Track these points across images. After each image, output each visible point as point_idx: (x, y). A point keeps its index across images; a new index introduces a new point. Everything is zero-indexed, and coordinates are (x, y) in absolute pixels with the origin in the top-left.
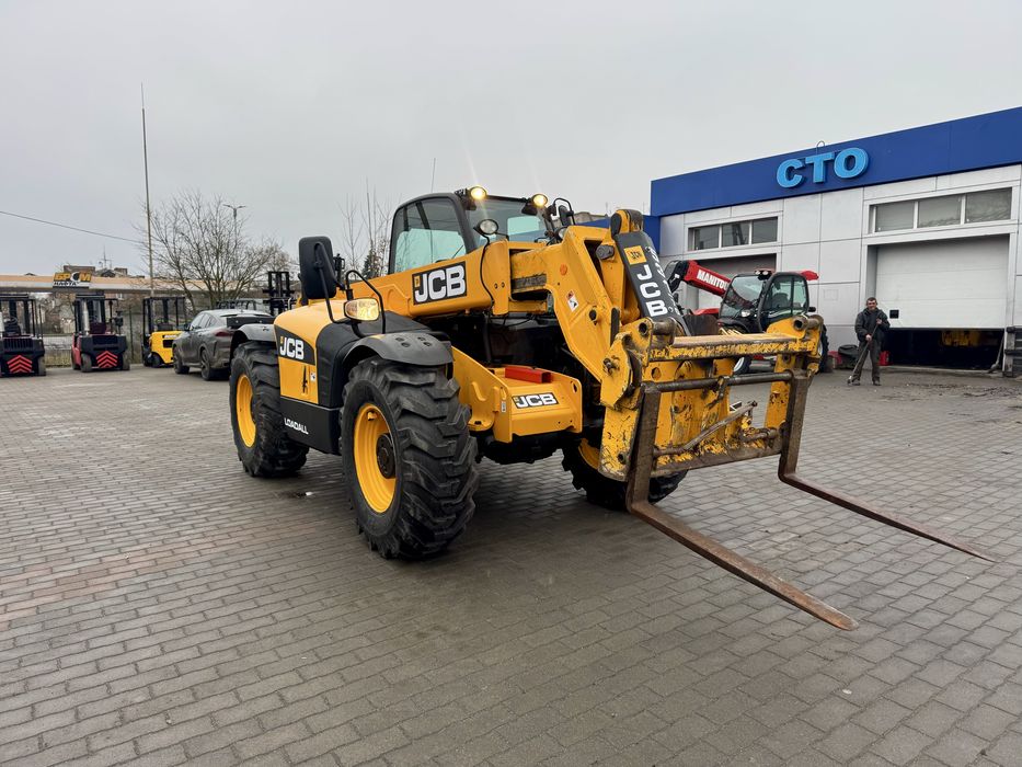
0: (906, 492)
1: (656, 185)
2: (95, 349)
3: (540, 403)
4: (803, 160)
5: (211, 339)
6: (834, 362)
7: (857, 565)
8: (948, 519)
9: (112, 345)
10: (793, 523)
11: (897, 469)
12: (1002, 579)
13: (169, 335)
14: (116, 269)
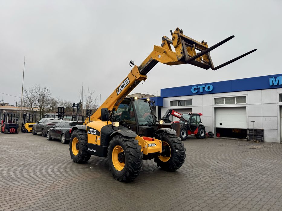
0: (231, 168)
1: (162, 90)
2: (10, 128)
3: (153, 146)
4: (198, 87)
5: (46, 126)
6: (207, 136)
7: (224, 183)
8: (240, 174)
9: (14, 126)
10: (208, 174)
11: (227, 163)
12: (253, 186)
13: (31, 124)
14: (5, 103)
